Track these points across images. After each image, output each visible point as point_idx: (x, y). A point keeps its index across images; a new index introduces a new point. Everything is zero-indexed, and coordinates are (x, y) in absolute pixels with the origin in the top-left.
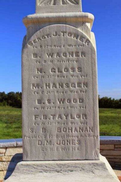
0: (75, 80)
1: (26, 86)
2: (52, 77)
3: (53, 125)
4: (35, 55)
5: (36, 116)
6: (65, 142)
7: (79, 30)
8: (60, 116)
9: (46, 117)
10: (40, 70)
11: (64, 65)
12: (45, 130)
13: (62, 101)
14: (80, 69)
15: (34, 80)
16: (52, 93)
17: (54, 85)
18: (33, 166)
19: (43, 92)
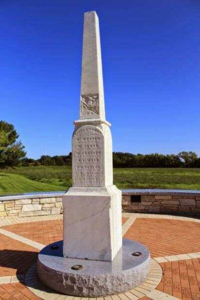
0: (95, 151)
1: (74, 150)
2: (85, 149)
3: (85, 171)
4: (78, 140)
5: (78, 167)
6: (90, 179)
7: (97, 127)
8: (88, 167)
9: (82, 167)
10: (80, 146)
11: (91, 143)
12: (81, 173)
13: (89, 160)
14: (97, 146)
15: (77, 151)
16: (85, 156)
17: (86, 153)
18: (76, 189)
19: (81, 156)
